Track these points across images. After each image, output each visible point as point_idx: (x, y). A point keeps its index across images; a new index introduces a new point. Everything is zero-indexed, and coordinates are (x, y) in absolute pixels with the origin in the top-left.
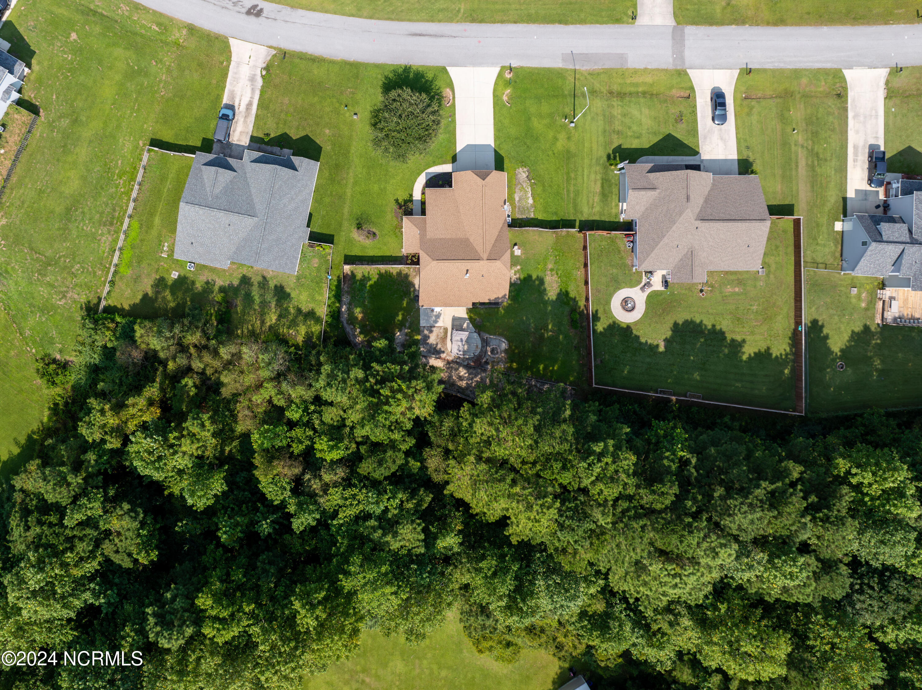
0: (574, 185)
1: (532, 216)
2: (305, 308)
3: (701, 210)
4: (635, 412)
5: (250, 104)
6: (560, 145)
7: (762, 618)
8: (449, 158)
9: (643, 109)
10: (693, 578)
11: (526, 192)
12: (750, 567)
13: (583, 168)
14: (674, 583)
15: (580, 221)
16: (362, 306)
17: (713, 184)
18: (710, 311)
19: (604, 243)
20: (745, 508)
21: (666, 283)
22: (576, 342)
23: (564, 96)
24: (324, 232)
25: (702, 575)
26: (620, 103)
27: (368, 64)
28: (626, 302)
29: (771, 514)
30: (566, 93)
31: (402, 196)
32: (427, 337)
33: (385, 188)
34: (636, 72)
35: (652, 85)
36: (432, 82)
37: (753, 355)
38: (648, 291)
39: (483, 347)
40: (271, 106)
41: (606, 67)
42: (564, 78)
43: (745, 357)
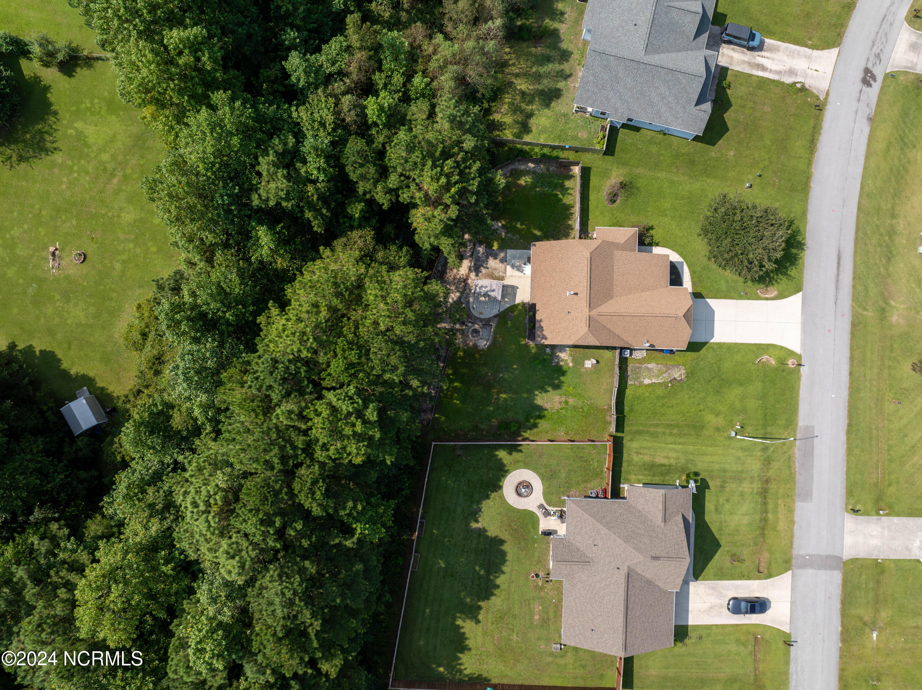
0: (664, 433)
1: (630, 382)
2: (533, 122)
3: (638, 574)
4: (401, 489)
5: (763, 68)
6: (710, 418)
7: (154, 618)
8: (699, 290)
9: (748, 517)
10: (203, 527)
11: (657, 376)
12: (214, 600)
13: (683, 444)
14: (199, 502)
15: (622, 438)
16: (534, 185)
17: (665, 592)
18: (513, 585)
19: (596, 464)
20: (289, 594)
21: (548, 533)
22: (482, 426)
23: (765, 426)
24: (618, 144)
25: (207, 541)
26: (755, 491)
27: (807, 203)
28: (527, 487)
29: (278, 629)
30: (769, 429)
31: (657, 234)
32: (495, 257)
33: (666, 215)
34: (791, 511)
35: (774, 529)
36: (786, 274)
37: (462, 631)
38: (539, 513)
39: (481, 320)
40: (761, 92)
41: (798, 476)
42: (786, 427)
43: (459, 622)
